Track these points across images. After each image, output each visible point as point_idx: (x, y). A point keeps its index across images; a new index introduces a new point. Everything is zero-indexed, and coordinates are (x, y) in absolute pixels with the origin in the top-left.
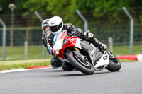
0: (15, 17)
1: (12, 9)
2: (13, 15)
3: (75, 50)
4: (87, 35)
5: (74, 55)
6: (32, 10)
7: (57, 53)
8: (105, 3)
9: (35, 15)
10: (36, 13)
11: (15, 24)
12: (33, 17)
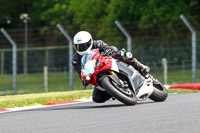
1: (25, 21)
2: (26, 30)
3: (110, 74)
4: (125, 54)
5: (111, 80)
6: (53, 23)
8: (156, 10)
11: (29, 42)
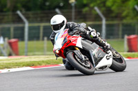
0: (75, 12)
2: (73, 10)
3: (75, 50)
4: (90, 33)
6: (92, 5)
7: (57, 52)
9: (95, 10)
10: (96, 8)
12: (93, 12)
